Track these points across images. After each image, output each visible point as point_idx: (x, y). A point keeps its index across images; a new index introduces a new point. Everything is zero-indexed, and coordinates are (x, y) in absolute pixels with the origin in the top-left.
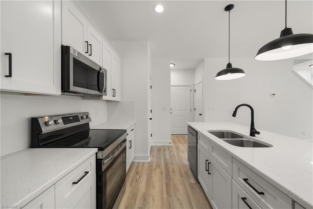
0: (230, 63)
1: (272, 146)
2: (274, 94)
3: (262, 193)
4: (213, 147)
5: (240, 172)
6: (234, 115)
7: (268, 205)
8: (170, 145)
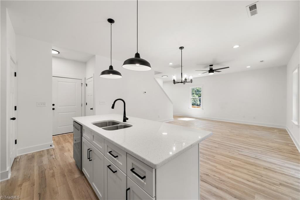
0: (112, 65)
1: (132, 126)
2: (145, 92)
3: (117, 156)
4: (93, 136)
5: (108, 148)
6: (113, 107)
7: (119, 162)
8: (51, 148)
